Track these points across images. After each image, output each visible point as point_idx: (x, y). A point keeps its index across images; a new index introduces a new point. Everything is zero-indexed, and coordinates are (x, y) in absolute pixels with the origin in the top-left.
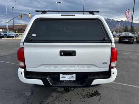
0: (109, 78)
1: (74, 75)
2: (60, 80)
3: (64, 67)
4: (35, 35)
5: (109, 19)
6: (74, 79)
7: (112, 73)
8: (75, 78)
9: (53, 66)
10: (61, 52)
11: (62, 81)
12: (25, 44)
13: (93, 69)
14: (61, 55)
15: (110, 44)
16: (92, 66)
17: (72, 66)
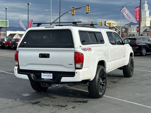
0: (74, 77)
1: (51, 74)
3: (43, 66)
6: (51, 78)
7: (76, 73)
8: (52, 76)
9: (35, 65)
11: (43, 79)
13: (63, 69)
14: (40, 57)
15: (73, 49)
16: (62, 67)
17: (48, 66)
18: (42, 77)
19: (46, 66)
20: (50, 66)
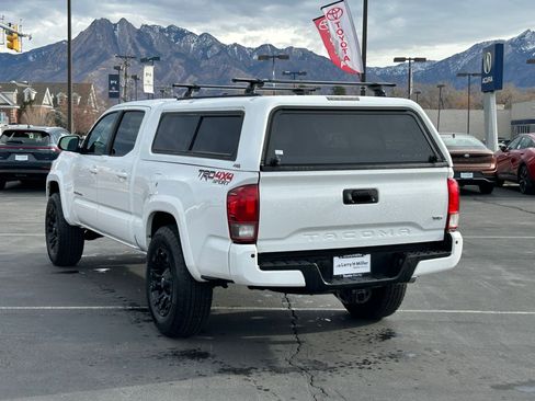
0: (449, 255)
1: (367, 258)
2: (335, 274)
3: (349, 233)
4: (281, 152)
5: (181, 34)
6: (367, 269)
7: (454, 243)
8: (369, 265)
9: (322, 233)
10: (345, 192)
11: (340, 277)
12: (263, 174)
13: (412, 235)
14: (346, 201)
15: (445, 170)
16: (410, 228)
17: (367, 231)
18: (336, 272)
19: (358, 231)
20: (374, 230)
